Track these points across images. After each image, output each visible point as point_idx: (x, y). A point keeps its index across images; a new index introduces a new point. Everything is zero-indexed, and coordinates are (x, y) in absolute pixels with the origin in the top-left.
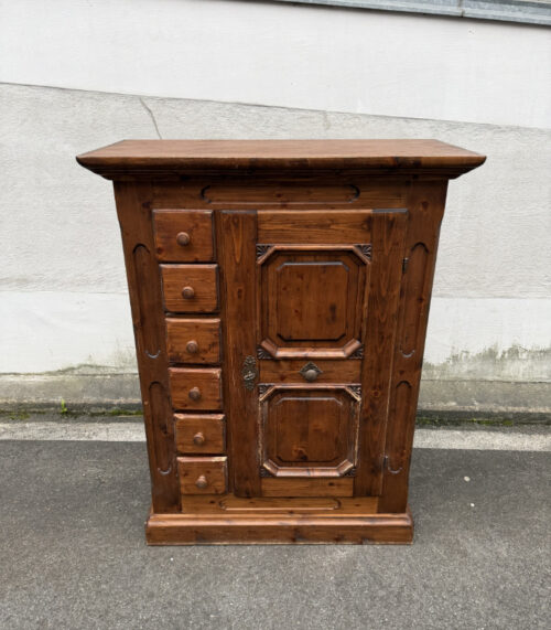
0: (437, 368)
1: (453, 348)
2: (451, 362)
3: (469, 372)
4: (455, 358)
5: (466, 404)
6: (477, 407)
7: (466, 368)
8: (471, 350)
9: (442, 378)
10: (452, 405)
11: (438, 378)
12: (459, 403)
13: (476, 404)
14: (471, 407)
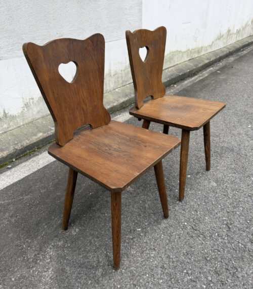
0: (19, 117)
1: (23, 98)
2: (26, 110)
3: (39, 112)
4: (27, 105)
5: (47, 131)
7: (35, 110)
8: (34, 97)
9: (24, 123)
10: (40, 135)
11: (22, 124)
12: (44, 132)
13: (53, 128)
14: (51, 131)
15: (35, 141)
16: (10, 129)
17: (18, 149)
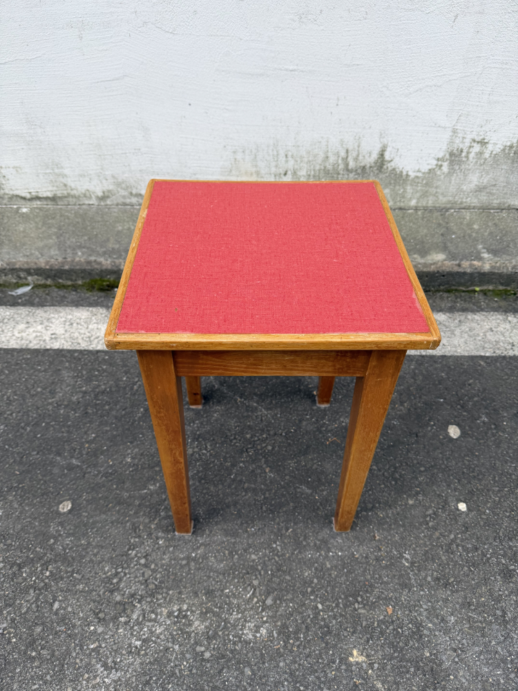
0: (415, 181)
3: (480, 189)
4: (455, 157)
5: (465, 257)
6: (487, 263)
7: (474, 180)
8: (492, 139)
9: (423, 203)
10: (436, 260)
11: (413, 203)
12: (452, 256)
13: (486, 255)
14: (475, 263)
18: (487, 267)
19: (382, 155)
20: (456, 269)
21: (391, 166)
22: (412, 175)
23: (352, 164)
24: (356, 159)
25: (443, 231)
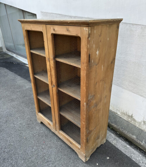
1: (144, 118)
2: (143, 123)
5: (139, 140)
10: (134, 137)
11: (137, 126)
12: (137, 138)
13: (143, 142)
14: (140, 142)
15: (128, 136)
16: (131, 123)
17: (120, 130)
18: (142, 144)
19: (132, 115)
20: (136, 141)
21: (134, 118)
22: (137, 121)
23: (127, 114)
24: (128, 113)
25: (139, 133)
